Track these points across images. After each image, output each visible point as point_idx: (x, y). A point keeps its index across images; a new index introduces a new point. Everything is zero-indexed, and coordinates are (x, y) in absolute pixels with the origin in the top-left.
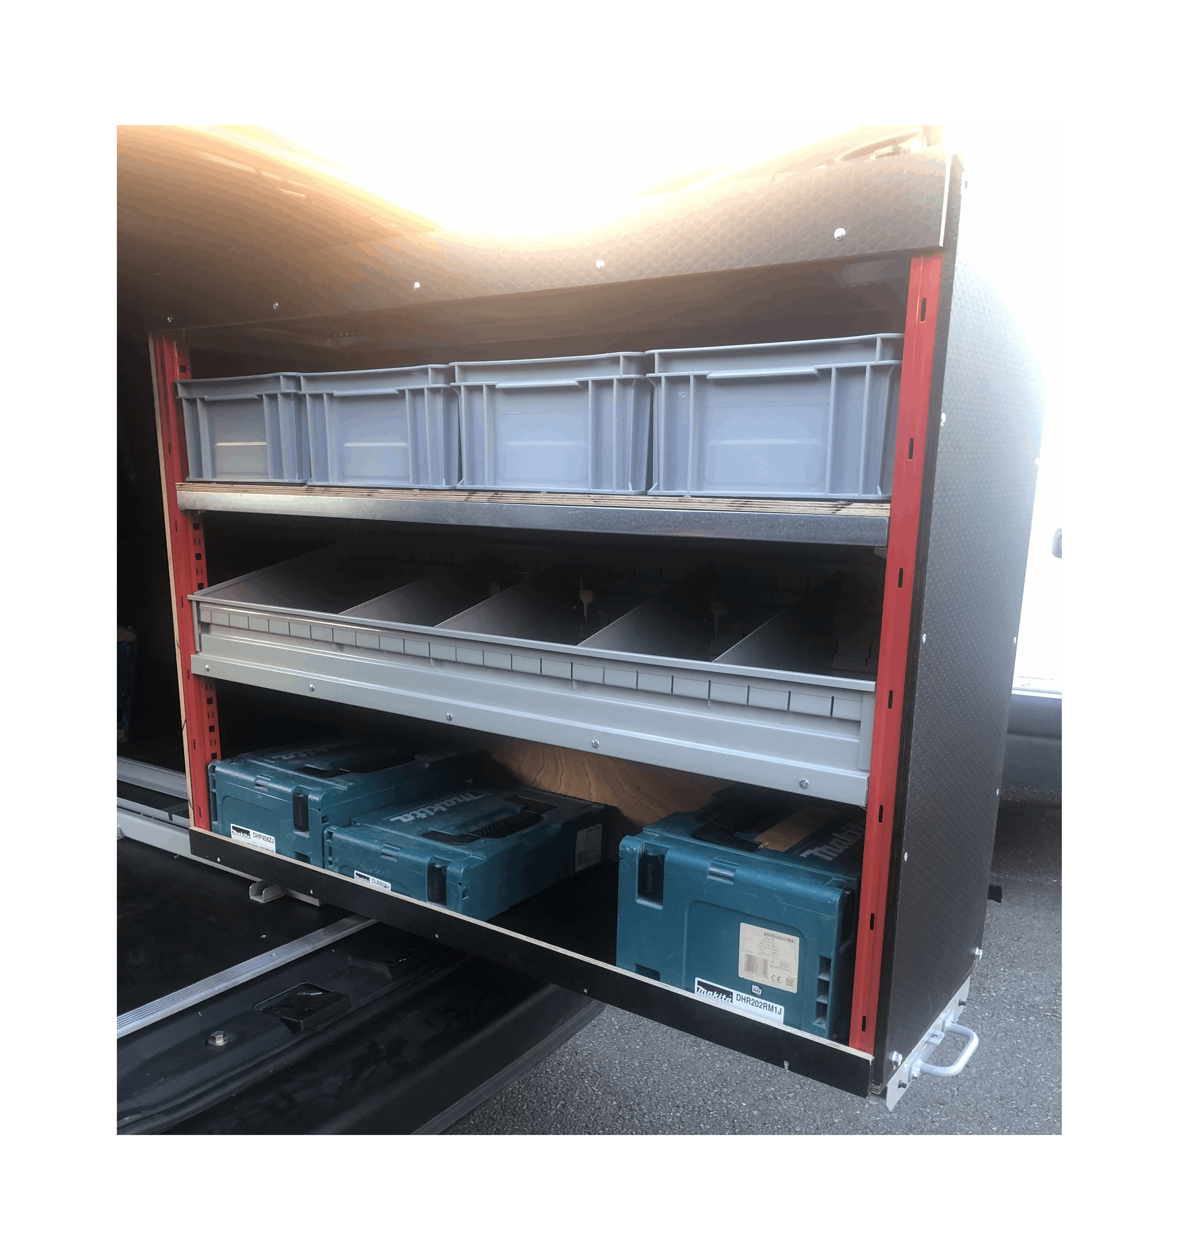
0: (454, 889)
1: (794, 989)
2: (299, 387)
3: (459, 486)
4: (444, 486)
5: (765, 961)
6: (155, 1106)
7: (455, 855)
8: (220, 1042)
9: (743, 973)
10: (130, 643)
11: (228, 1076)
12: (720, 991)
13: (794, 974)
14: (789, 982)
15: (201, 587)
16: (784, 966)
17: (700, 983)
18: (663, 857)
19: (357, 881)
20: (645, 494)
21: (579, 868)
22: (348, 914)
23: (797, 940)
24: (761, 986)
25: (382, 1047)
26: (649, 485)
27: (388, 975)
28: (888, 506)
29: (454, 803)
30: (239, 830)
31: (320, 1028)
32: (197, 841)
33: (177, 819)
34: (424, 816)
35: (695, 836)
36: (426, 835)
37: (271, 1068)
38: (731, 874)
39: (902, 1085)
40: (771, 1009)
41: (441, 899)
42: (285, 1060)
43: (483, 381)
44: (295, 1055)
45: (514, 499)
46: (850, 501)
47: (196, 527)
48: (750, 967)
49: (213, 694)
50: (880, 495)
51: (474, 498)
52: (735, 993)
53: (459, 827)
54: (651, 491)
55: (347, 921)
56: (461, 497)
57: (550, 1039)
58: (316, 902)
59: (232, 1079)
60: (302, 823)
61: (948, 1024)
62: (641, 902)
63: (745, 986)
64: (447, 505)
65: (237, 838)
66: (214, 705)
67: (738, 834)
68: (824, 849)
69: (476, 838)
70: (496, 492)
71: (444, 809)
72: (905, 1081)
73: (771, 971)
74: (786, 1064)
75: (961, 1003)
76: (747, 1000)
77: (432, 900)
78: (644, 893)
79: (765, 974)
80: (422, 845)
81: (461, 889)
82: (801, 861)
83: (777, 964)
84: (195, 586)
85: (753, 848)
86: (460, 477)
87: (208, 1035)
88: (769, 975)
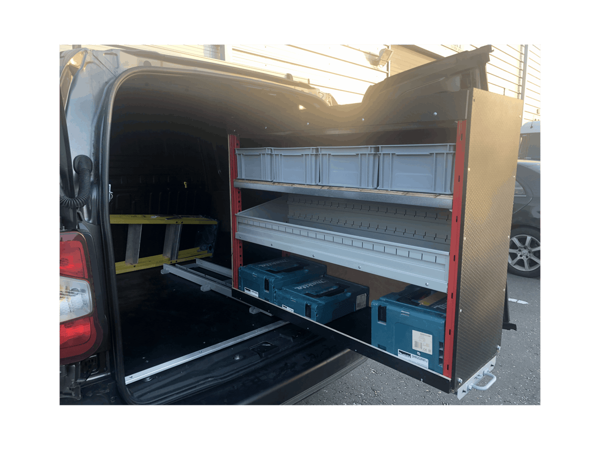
0: (314, 312)
1: (431, 353)
2: (272, 152)
3: (319, 184)
4: (314, 184)
5: (421, 343)
6: (218, 376)
7: (314, 302)
8: (238, 358)
9: (414, 348)
10: (216, 225)
11: (240, 369)
12: (406, 354)
13: (431, 348)
14: (429, 351)
15: (239, 211)
16: (427, 345)
17: (400, 351)
18: (386, 307)
19: (283, 308)
20: (376, 189)
21: (357, 309)
22: (280, 319)
23: (431, 336)
24: (420, 352)
25: (289, 365)
26: (378, 186)
27: (292, 340)
28: (452, 196)
29: (315, 284)
30: (247, 289)
31: (269, 356)
32: (234, 292)
33: (228, 284)
34: (305, 288)
35: (398, 300)
36: (305, 294)
37: (253, 368)
38: (409, 313)
39: (464, 391)
40: (424, 360)
41: (310, 317)
42: (257, 366)
43: (327, 152)
44: (261, 365)
45: (336, 189)
46: (440, 194)
47: (239, 192)
48: (416, 346)
49: (241, 245)
50: (450, 193)
51: (323, 188)
52: (412, 354)
53: (316, 292)
54: (378, 188)
55: (280, 321)
56: (319, 188)
57: (347, 368)
58: (270, 315)
59: (241, 370)
60: (267, 288)
61: (486, 372)
62: (380, 323)
63: (415, 352)
64: (315, 190)
65: (246, 292)
66: (242, 249)
67: (413, 300)
68: (442, 305)
69: (322, 296)
70: (330, 186)
71: (312, 286)
72: (465, 390)
73: (423, 347)
74: (422, 380)
75: (492, 366)
76: (416, 357)
77: (306, 316)
78: (379, 319)
79: (421, 348)
80: (304, 297)
81: (316, 313)
82: (434, 309)
83: (425, 344)
84: (238, 211)
85: (417, 305)
86: (320, 181)
87: (234, 356)
88: (423, 348)
